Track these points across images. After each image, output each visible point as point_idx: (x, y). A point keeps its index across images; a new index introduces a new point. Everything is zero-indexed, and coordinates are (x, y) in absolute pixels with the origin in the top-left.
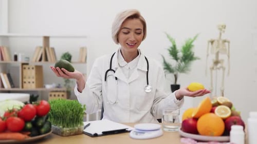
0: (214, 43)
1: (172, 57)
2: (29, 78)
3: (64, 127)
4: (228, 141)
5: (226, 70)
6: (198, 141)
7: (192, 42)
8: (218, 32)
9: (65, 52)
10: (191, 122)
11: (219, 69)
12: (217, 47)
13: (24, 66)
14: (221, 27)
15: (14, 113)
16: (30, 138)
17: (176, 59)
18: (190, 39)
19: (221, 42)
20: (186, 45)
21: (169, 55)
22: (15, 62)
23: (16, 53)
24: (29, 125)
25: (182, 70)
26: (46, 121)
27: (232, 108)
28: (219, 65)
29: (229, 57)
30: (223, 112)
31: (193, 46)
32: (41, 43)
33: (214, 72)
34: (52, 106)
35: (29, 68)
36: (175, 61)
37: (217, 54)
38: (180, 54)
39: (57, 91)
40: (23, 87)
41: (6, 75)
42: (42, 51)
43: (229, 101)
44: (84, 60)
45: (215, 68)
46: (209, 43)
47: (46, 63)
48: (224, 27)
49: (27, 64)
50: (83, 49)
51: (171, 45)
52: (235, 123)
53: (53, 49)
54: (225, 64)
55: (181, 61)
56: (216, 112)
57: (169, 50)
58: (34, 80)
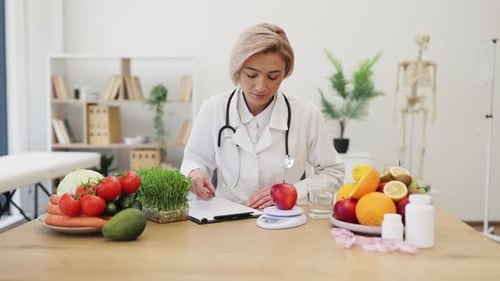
0: (409, 68)
1: (335, 92)
2: (99, 127)
3: (160, 210)
5: (430, 115)
6: (356, 233)
7: (371, 65)
8: (416, 48)
9: (156, 83)
10: (347, 205)
11: (417, 112)
12: (414, 75)
13: (91, 108)
14: (421, 41)
15: (91, 189)
17: (344, 95)
18: (368, 60)
19: (420, 66)
20: (361, 70)
21: (331, 88)
22: (77, 101)
23: (76, 87)
24: (112, 207)
25: (353, 114)
26: (135, 201)
28: (417, 106)
29: (434, 89)
30: (396, 189)
31: (371, 73)
32: (116, 68)
33: (409, 117)
34: (142, 179)
35: (98, 111)
36: (341, 99)
37: (414, 87)
38: (350, 87)
39: (143, 149)
40: (88, 142)
41: (61, 123)
42: (119, 82)
44: (187, 98)
45: (410, 110)
46: (399, 66)
47: (126, 102)
48: (427, 40)
49: (95, 104)
50: (185, 78)
51: (336, 72)
53: (137, 79)
54: (428, 104)
55: (352, 99)
56: (385, 189)
57: (331, 79)
58: (107, 130)
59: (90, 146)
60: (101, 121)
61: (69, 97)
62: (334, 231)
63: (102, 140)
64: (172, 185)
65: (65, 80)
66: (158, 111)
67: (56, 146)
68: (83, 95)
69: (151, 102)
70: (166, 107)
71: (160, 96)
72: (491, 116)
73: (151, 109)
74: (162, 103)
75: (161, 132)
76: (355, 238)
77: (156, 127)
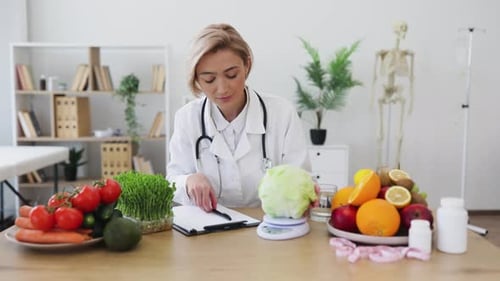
0: (386, 57)
1: (312, 82)
2: (67, 119)
4: (406, 245)
5: (407, 105)
6: (359, 244)
7: (348, 55)
8: (394, 37)
9: (127, 74)
10: (347, 212)
11: (394, 102)
12: (391, 65)
13: (59, 99)
14: (399, 30)
16: (93, 240)
17: (321, 86)
18: (345, 49)
19: (398, 55)
20: (338, 60)
21: (307, 78)
22: (43, 92)
23: (43, 77)
24: (90, 220)
25: (331, 105)
27: (414, 190)
28: (395, 96)
29: (412, 79)
31: (349, 62)
32: (86, 58)
33: (386, 107)
34: (122, 185)
35: (66, 103)
36: (317, 89)
37: (392, 76)
38: (327, 77)
39: (114, 142)
40: (56, 136)
41: (27, 116)
42: (88, 72)
43: (408, 177)
44: (160, 88)
45: (387, 100)
46: (377, 56)
47: (96, 93)
48: (405, 28)
49: (63, 95)
50: (158, 67)
51: (312, 61)
52: (417, 216)
53: (107, 69)
54: (405, 94)
55: (329, 89)
56: (387, 196)
57: (307, 69)
58: (75, 123)
59: (58, 139)
60: (70, 112)
61: (35, 89)
62: (333, 241)
63: (71, 132)
64: (156, 193)
65: (30, 70)
66: (130, 102)
67: (22, 139)
68: (50, 85)
69: (122, 93)
70: (138, 98)
71: (132, 86)
72: (467, 106)
73: (123, 100)
74: (133, 94)
75: (133, 124)
76: (358, 250)
77: (128, 119)
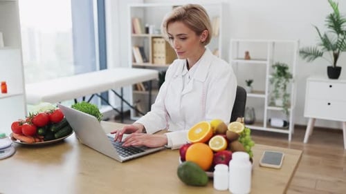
2: (159, 52)
13: (155, 40)
22: (147, 35)
23: (147, 25)
24: (40, 131)
35: (159, 42)
40: (153, 62)
41: (138, 50)
49: (157, 37)
52: (222, 160)
56: (210, 142)
58: (164, 55)
59: (155, 65)
60: (161, 48)
61: (142, 33)
63: (161, 61)
67: (135, 64)
68: (151, 31)
